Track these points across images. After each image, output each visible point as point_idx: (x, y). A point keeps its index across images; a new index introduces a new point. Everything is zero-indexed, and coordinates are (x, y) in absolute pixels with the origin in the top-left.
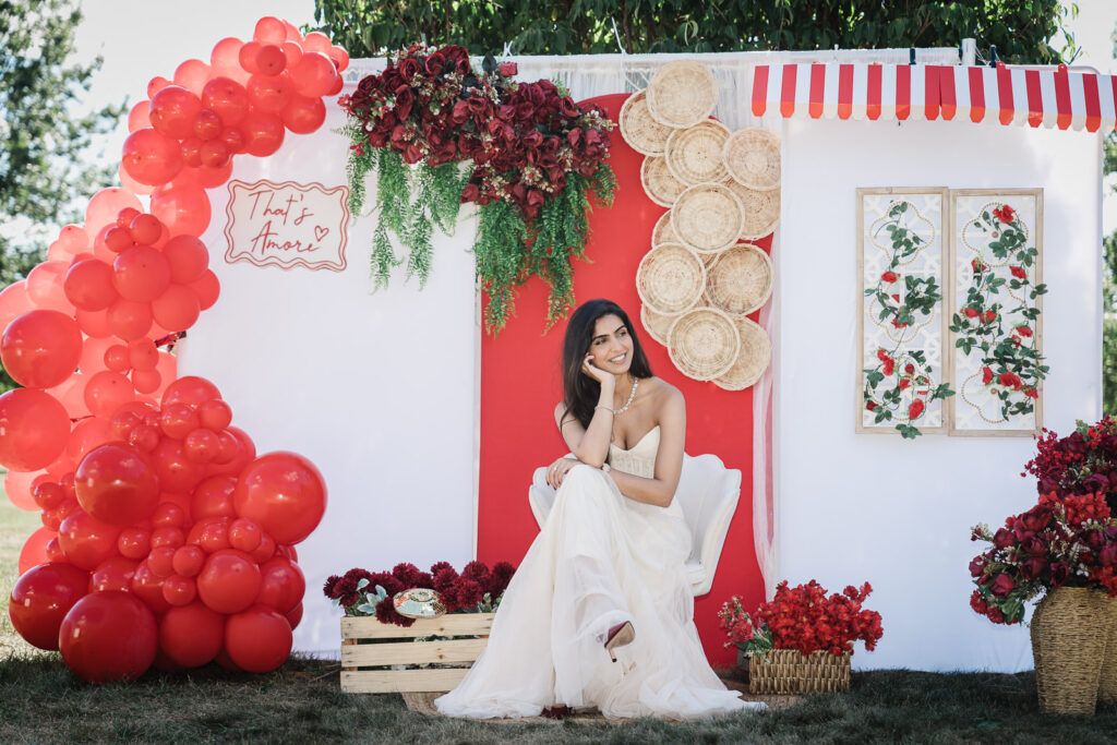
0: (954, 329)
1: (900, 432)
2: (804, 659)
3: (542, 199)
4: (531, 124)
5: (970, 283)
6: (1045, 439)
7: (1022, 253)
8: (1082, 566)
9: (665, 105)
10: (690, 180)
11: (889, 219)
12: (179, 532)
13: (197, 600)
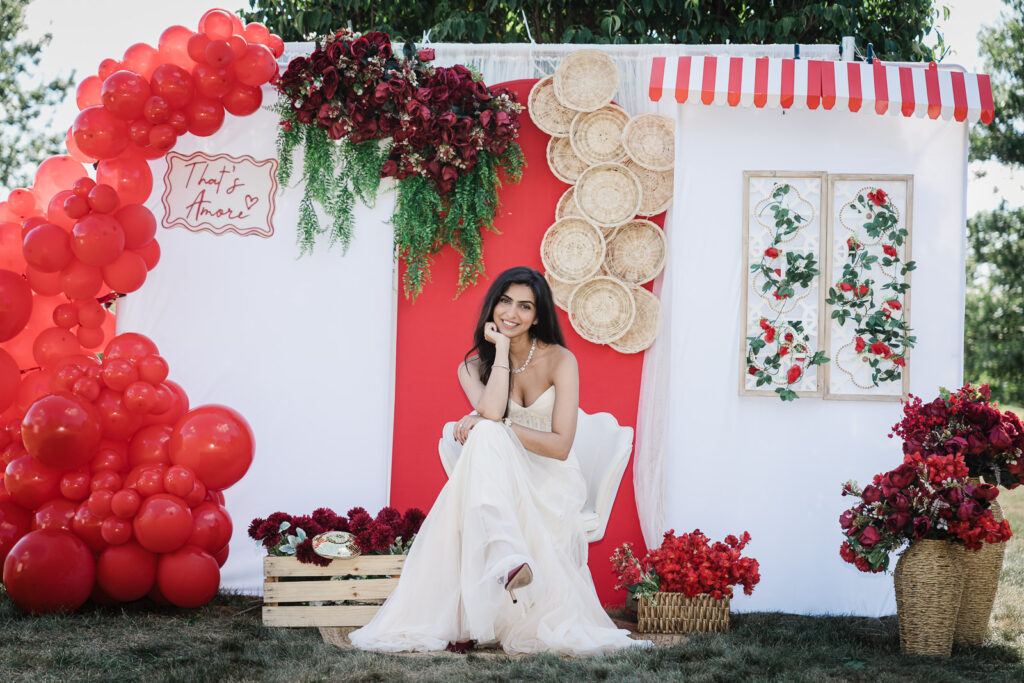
0: (830, 302)
1: (779, 395)
2: (687, 601)
3: (456, 176)
4: (445, 107)
5: (846, 260)
6: (911, 404)
7: (893, 233)
8: (941, 520)
9: (570, 90)
10: (592, 159)
11: (772, 200)
12: (117, 476)
13: (131, 540)
